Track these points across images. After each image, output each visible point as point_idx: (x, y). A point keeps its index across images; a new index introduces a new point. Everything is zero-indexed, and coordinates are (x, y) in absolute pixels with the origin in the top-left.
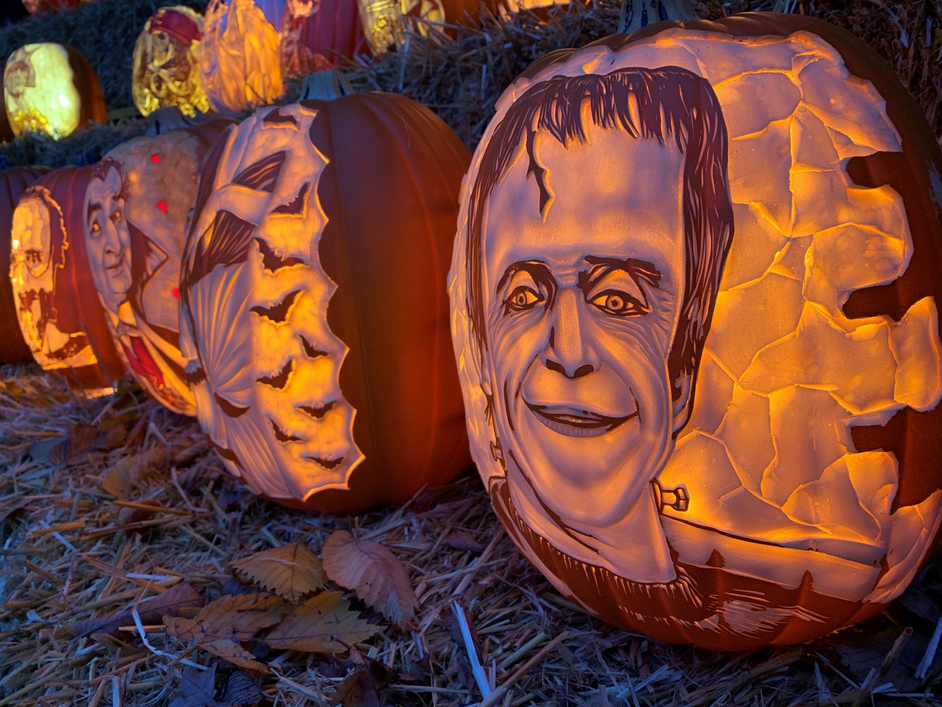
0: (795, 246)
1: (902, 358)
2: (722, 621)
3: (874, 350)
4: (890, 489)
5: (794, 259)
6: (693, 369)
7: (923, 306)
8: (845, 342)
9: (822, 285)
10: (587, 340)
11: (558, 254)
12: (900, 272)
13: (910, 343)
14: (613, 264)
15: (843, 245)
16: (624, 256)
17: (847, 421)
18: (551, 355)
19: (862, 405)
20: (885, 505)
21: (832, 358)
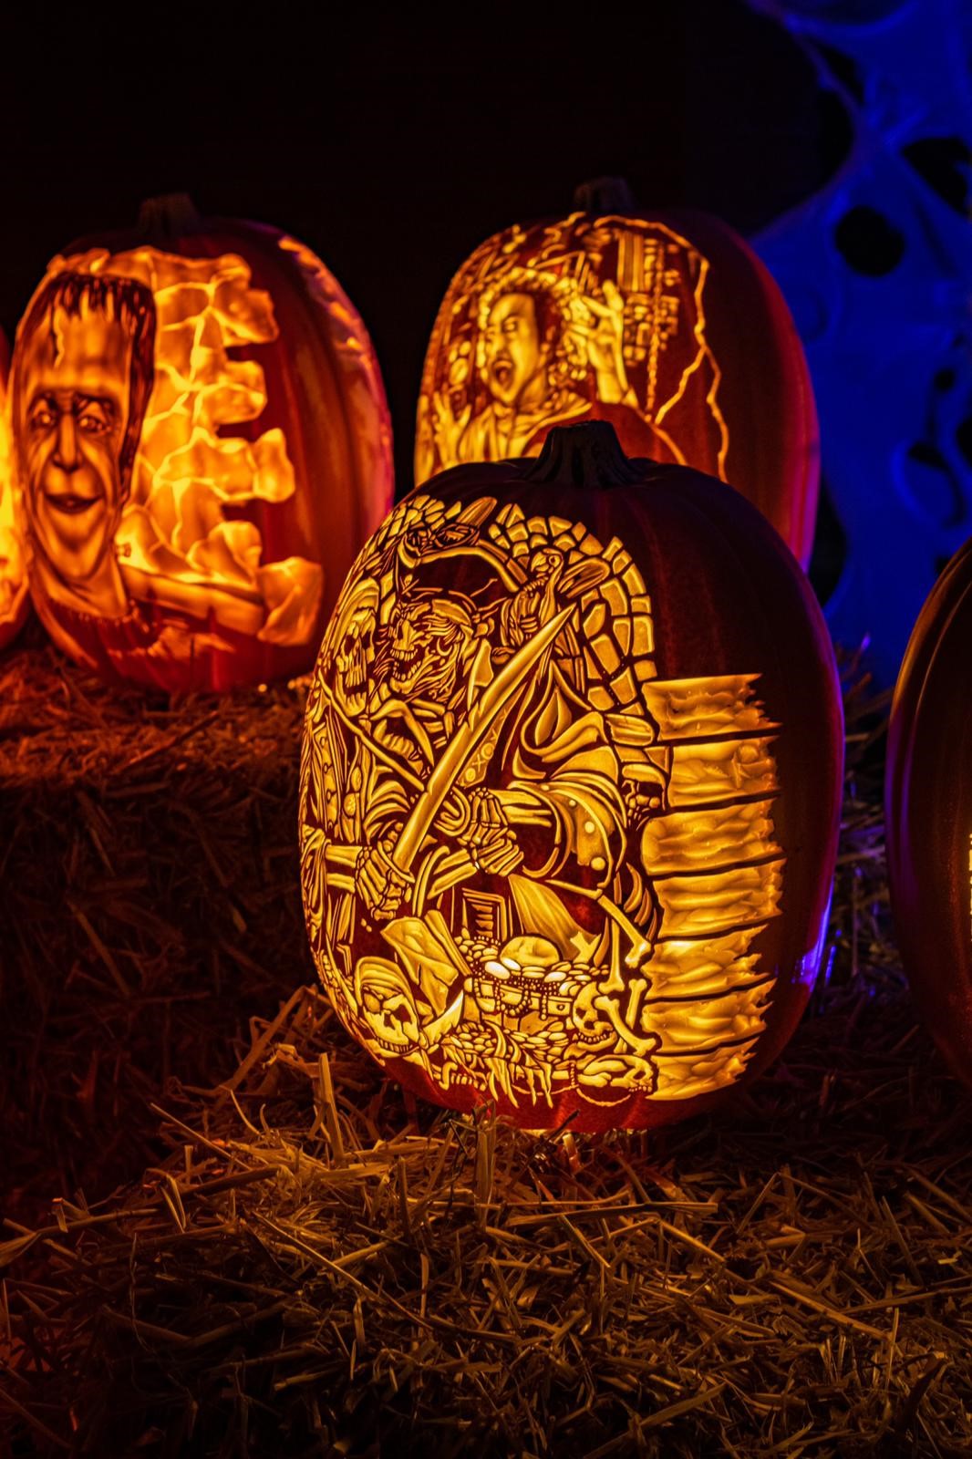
0: (192, 396)
1: (260, 466)
2: (165, 647)
3: (237, 460)
4: (255, 551)
5: (190, 403)
6: (131, 466)
7: (274, 437)
8: (217, 454)
9: (205, 419)
10: (78, 448)
11: (63, 390)
12: (256, 415)
13: (265, 458)
14: (91, 399)
15: (219, 396)
16: (96, 394)
17: (220, 502)
18: (57, 458)
19: (231, 491)
20: (254, 561)
21: (211, 463)
